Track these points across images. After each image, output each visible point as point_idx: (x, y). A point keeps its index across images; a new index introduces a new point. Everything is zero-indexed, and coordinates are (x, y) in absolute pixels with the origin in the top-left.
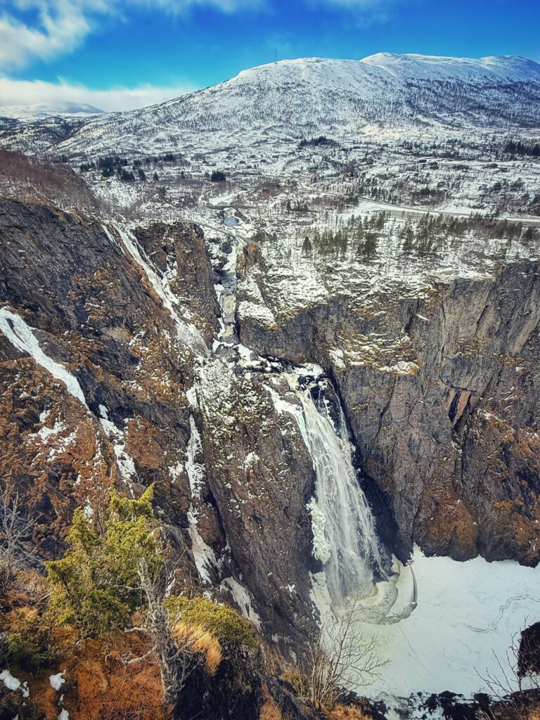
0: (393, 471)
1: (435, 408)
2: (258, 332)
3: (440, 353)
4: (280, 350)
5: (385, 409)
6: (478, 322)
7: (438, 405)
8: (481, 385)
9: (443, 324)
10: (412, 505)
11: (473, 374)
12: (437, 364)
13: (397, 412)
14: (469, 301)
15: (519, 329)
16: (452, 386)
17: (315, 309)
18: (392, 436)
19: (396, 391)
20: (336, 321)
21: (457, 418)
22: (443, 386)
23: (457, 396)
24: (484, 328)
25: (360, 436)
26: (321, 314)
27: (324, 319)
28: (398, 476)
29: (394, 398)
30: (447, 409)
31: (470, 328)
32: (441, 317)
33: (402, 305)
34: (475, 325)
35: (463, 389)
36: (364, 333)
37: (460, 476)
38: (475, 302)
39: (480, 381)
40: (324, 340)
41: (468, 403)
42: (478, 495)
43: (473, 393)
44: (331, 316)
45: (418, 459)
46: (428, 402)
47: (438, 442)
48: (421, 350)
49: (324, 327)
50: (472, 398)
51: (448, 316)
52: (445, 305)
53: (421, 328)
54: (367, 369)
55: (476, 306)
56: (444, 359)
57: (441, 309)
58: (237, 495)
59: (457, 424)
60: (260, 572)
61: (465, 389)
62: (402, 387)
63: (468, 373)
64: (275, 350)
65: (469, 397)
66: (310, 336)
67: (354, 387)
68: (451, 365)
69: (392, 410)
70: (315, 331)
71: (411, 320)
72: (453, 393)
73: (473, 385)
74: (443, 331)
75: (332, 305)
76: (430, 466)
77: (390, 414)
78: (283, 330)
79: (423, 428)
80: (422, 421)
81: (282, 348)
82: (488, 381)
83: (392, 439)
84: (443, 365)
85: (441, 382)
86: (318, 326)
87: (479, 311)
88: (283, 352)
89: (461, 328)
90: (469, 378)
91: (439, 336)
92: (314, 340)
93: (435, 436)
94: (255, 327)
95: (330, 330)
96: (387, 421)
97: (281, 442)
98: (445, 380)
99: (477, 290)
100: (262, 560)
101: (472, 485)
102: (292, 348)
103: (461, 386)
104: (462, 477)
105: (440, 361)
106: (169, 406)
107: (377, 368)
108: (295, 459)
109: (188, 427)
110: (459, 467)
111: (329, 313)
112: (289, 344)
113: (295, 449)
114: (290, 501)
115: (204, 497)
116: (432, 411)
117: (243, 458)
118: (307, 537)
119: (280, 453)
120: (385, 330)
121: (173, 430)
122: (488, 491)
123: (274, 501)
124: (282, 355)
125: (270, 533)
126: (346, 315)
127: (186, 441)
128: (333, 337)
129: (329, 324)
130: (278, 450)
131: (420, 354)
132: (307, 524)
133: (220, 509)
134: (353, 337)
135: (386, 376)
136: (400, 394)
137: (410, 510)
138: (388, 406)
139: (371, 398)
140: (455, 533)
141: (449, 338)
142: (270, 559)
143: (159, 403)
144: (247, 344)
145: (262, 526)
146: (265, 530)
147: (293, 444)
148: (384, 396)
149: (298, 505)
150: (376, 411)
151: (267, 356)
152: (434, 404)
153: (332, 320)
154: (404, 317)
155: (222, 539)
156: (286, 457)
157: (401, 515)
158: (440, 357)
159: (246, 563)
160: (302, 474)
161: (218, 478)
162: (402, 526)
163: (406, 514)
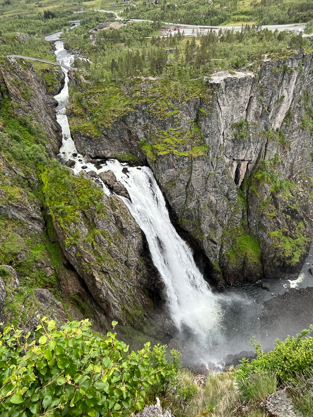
0: (200, 224)
1: (223, 176)
2: (86, 140)
3: (221, 137)
4: (106, 152)
5: (188, 183)
6: (247, 110)
7: (225, 174)
8: (254, 155)
9: (220, 115)
10: (217, 245)
11: (247, 148)
12: (221, 145)
13: (196, 183)
14: (237, 95)
15: (277, 110)
16: (234, 160)
17: (125, 116)
18: (197, 201)
19: (193, 169)
20: (143, 123)
21: (241, 181)
22: (227, 161)
23: (239, 166)
24: (252, 113)
25: (173, 204)
26: (131, 119)
27: (133, 123)
28: (205, 226)
29: (193, 174)
30: (233, 176)
31: (241, 115)
32: (218, 110)
33: (189, 105)
34: (245, 112)
35: (242, 160)
36: (165, 129)
37: (246, 220)
38: (242, 95)
39: (253, 153)
40: (137, 139)
41: (247, 169)
42: (259, 230)
43: (249, 162)
44: (138, 120)
45: (217, 212)
46: (218, 173)
47: (229, 200)
48: (207, 137)
49: (135, 129)
50: (249, 165)
51: (223, 108)
52: (219, 100)
53: (205, 120)
54: (171, 155)
55: (243, 98)
56: (225, 141)
57: (217, 104)
59: (241, 185)
60: (114, 306)
61: (243, 160)
62: (197, 165)
63: (243, 148)
64: (102, 152)
65: (247, 166)
66: (126, 137)
67: (163, 170)
68: (231, 144)
69: (193, 182)
70: (129, 132)
71: (197, 115)
72: (235, 164)
73: (248, 156)
74: (221, 119)
75: (137, 111)
76: (225, 216)
77: (192, 185)
78: (105, 135)
79: (216, 192)
80: (215, 187)
81: (107, 149)
82: (259, 152)
83: (196, 203)
84: (225, 145)
85: (225, 157)
86: (131, 129)
87: (245, 101)
88: (108, 152)
89: (235, 116)
90: (245, 152)
91: (218, 124)
92: (130, 140)
93: (227, 195)
94: (83, 136)
95: (140, 130)
96: (191, 190)
98: (228, 156)
99: (242, 86)
101: (254, 224)
102: (115, 148)
103: (240, 158)
104: (248, 220)
105: (222, 143)
106: (21, 205)
107: (177, 154)
108: (125, 228)
109: (42, 218)
110: (245, 214)
111: (137, 118)
112: (112, 146)
113: (124, 221)
114: (127, 257)
115: (64, 265)
116: (222, 179)
117: (86, 234)
118: (145, 278)
119: (114, 226)
120: (179, 125)
121: (30, 223)
122: (264, 226)
123: (115, 259)
124: (109, 155)
125: (117, 280)
126: (149, 117)
127: (43, 229)
128: (143, 136)
129: (139, 126)
130: (111, 224)
131: (207, 139)
132: (144, 269)
133: (78, 271)
134: (157, 133)
135: (185, 159)
136: (197, 170)
137: (215, 248)
138: (190, 180)
139: (177, 177)
140: (246, 256)
141: (226, 124)
142: (120, 296)
143: (12, 205)
144: (80, 150)
145: (109, 277)
146: (112, 279)
147: (121, 218)
148: (186, 174)
149: (134, 258)
150: (182, 185)
151: (97, 157)
152: (222, 173)
153: (140, 123)
154: (192, 113)
155: (84, 290)
156: (119, 228)
157: (210, 252)
158: (222, 139)
159: (103, 302)
160: (133, 237)
161: (69, 250)
162: (212, 259)
163: (213, 250)
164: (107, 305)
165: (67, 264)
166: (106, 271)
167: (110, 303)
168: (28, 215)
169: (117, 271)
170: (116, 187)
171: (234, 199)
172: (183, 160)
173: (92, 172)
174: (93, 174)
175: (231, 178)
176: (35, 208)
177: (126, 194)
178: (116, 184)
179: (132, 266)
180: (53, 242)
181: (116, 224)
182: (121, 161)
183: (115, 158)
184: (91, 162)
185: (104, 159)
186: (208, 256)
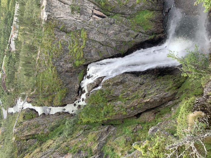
0: (125, 42)
1: (100, 24)
2: (68, 96)
3: (77, 20)
4: (76, 87)
5: (101, 44)
6: (65, 4)
7: (99, 22)
8: (91, 5)
9: (65, 18)
10: (138, 34)
11: (86, 7)
12: (82, 21)
14: (55, 7)
16: (91, 16)
17: (57, 71)
19: (93, 39)
20: (63, 63)
21: (104, 15)
22: (91, 20)
23: (95, 14)
24: (67, 1)
25: (111, 54)
26: (60, 69)
27: (62, 68)
28: (127, 39)
29: (96, 40)
30: (101, 19)
31: (67, 7)
32: (62, 19)
33: (57, 35)
34: (66, 5)
35: (92, 12)
36: (68, 51)
37: (127, 16)
38: (56, 5)
39: (89, 5)
40: (71, 68)
41: (98, 10)
42: (134, 9)
43: (94, 8)
44: (61, 65)
45: (120, 31)
46: (98, 26)
47: (114, 23)
48: (76, 28)
49: (66, 68)
50: (96, 9)
51: (62, 16)
52: (57, 17)
53: (67, 27)
54: (84, 50)
55: (58, 4)
56: (80, 19)
57: (59, 18)
59: (106, 15)
60: (165, 95)
61: (93, 11)
62: (91, 36)
63: (86, 10)
64: (76, 89)
65: (96, 10)
66: (70, 74)
67: (92, 56)
68: (82, 16)
69: (101, 40)
70: (67, 71)
71: (63, 31)
72: (94, 16)
73: (91, 8)
74: (68, 18)
75: (56, 64)
76: (123, 27)
77: (103, 42)
78: (67, 85)
79: (108, 29)
80: (105, 29)
81: (75, 86)
82: (89, 2)
83: (113, 41)
84: (82, 19)
85: (90, 20)
86: (65, 70)
87: (59, 3)
88: (76, 85)
89: (67, 11)
90: (88, 9)
91: (70, 20)
92: (71, 72)
93: (111, 24)
94: (65, 98)
95: (67, 65)
96: (105, 43)
97: (114, 86)
98: (89, 19)
99: (51, 3)
101: (130, 11)
102: (75, 81)
103: (91, 12)
104: (127, 15)
105: (81, 20)
106: (99, 135)
107: (84, 46)
108: (121, 81)
109: (108, 126)
110: (123, 15)
111: (59, 65)
112: (73, 83)
113: (117, 81)
114: (138, 83)
115: (137, 118)
116: (101, 25)
117: (121, 102)
118: (151, 76)
119: (119, 87)
120: (68, 42)
121: (110, 133)
122: (133, 5)
123: (138, 89)
124: (78, 86)
125: (150, 91)
126: (60, 58)
127: (114, 126)
128: (70, 64)
129: (64, 65)
130: (117, 88)
131: (78, 28)
132: (146, 76)
133: (142, 111)
134: (70, 56)
135: (87, 43)
136: (94, 37)
137: (140, 35)
138: (99, 42)
139: (96, 49)
140: (148, 19)
141: (71, 16)
142: (160, 91)
143: (98, 140)
144: (73, 101)
145: (148, 94)
146: (149, 93)
147: (115, 82)
148: (95, 44)
149: (139, 79)
150: (102, 47)
151: (78, 92)
152: (98, 24)
153: (63, 64)
154: (62, 34)
155: (153, 110)
156: (120, 84)
157: (142, 39)
158: (79, 20)
159: (162, 100)
160: (127, 78)
161: (129, 113)
162: (147, 39)
163: (142, 37)
164: (164, 99)
165: (136, 117)
166: (144, 95)
167: (163, 97)
168: (105, 132)
169: (145, 90)
170: (97, 82)
171: (114, 20)
172: (88, 44)
173: (86, 95)
174: (88, 95)
175: (102, 19)
176: (102, 128)
177: (102, 78)
178: (95, 83)
179: (143, 81)
180: (123, 122)
181: (118, 85)
182: (83, 79)
183: (80, 82)
184: (80, 96)
185: (80, 88)
186: (144, 40)
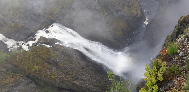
2: (18, 33)
19: (75, 8)
29: (76, 11)
40: (40, 14)
58: (66, 80)
62: (74, 5)
66: (35, 17)
67: (63, 19)
79: (91, 11)
86: (34, 12)
93: (96, 9)
95: (38, 9)
97: (61, 54)
100: (89, 85)
101: (115, 12)
104: (111, 13)
114: (80, 65)
117: (56, 70)
121: (28, 87)
124: (33, 31)
127: (35, 84)
139: (71, 17)
140: (121, 27)
142: (91, 82)
143: (13, 86)
146: (82, 78)
147: (65, 51)
149: (83, 63)
151: (29, 36)
159: (86, 90)
165: (59, 89)
166: (77, 77)
167: (89, 89)
168: (24, 84)
169: (81, 74)
171: (100, 9)
173: (34, 44)
176: (24, 79)
178: (49, 40)
179: (85, 67)
180: (45, 86)
181: (65, 55)
182: (41, 30)
183: (38, 30)
184: (29, 40)
186: (108, 39)
